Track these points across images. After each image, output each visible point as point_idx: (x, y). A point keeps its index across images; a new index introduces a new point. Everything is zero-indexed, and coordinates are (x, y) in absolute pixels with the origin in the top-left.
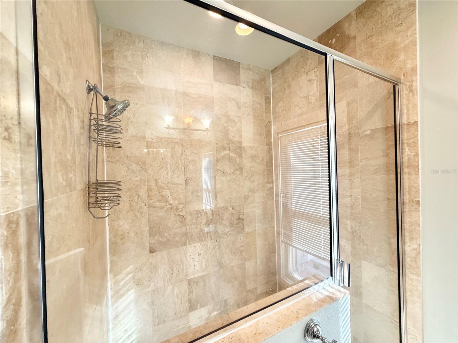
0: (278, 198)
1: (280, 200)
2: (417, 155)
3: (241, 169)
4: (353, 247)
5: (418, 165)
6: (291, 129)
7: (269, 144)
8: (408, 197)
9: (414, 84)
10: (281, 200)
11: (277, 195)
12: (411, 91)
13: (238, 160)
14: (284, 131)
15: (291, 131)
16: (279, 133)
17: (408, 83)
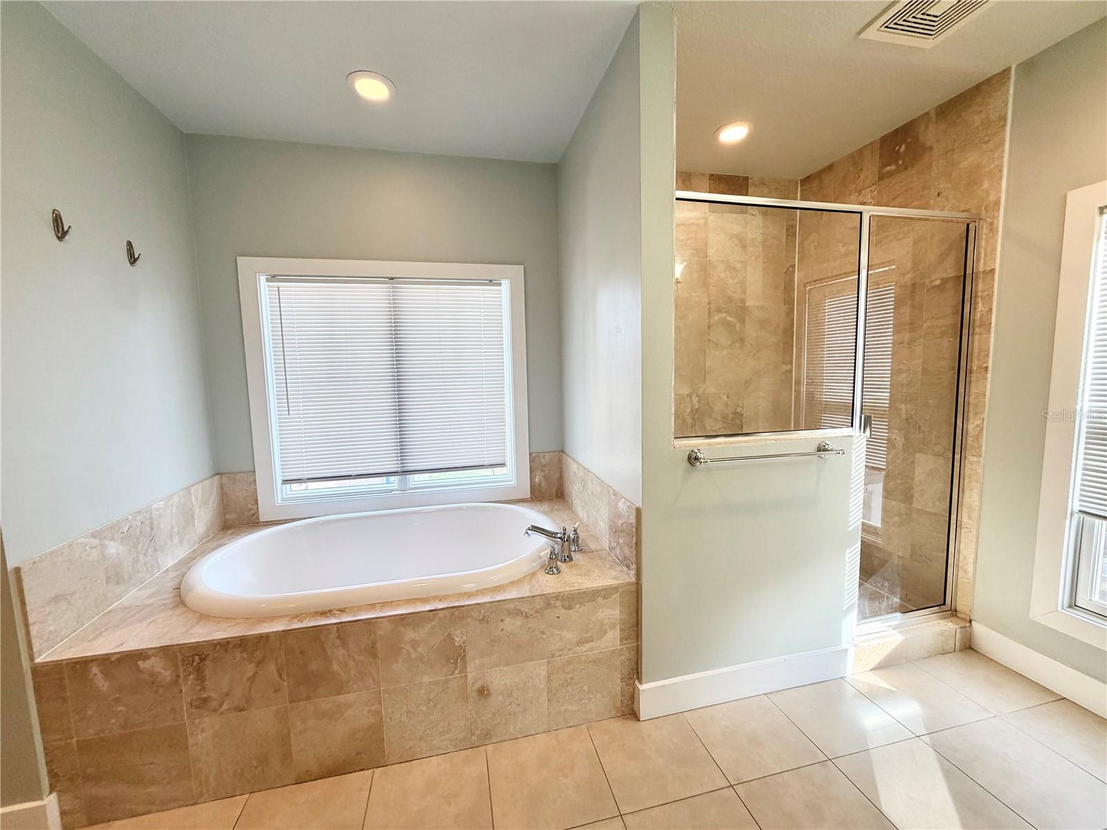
0: (800, 387)
1: (802, 390)
2: (990, 310)
3: (742, 340)
4: (907, 439)
5: (991, 323)
6: (828, 278)
7: (789, 302)
8: (976, 363)
9: (995, 221)
10: (804, 389)
11: (798, 382)
12: (991, 230)
13: (738, 327)
14: (815, 281)
15: (828, 280)
16: (807, 283)
17: (989, 220)
